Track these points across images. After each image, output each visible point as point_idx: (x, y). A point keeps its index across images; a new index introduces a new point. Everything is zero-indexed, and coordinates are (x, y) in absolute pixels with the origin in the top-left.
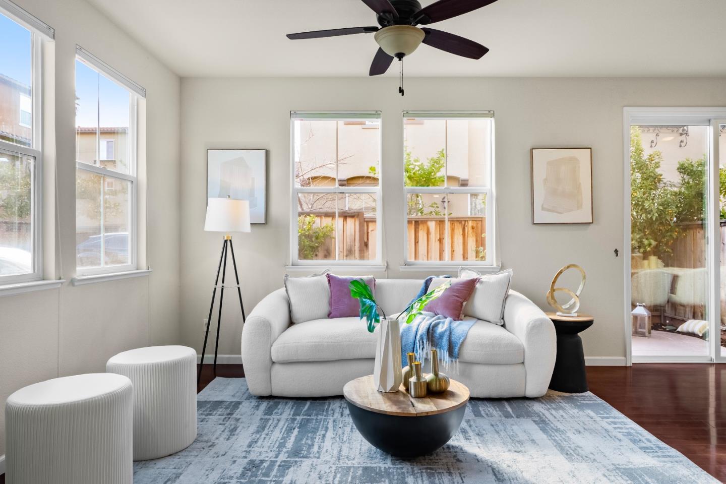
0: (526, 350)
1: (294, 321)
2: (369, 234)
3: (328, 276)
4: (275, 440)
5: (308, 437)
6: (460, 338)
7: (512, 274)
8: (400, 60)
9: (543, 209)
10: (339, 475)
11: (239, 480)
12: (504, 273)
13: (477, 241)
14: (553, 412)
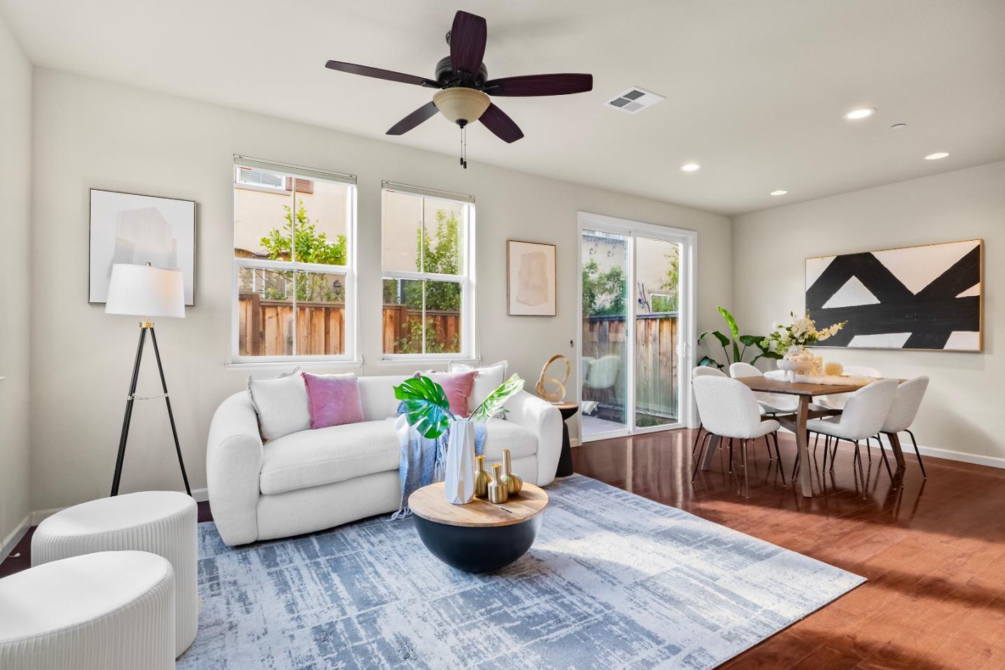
0: (539, 440)
1: (266, 437)
2: (267, 322)
3: (304, 375)
4: (319, 594)
5: (358, 579)
6: (482, 436)
7: (507, 366)
8: (462, 127)
9: (518, 301)
10: (442, 611)
11: (326, 657)
12: (497, 365)
13: (395, 332)
14: (567, 496)
